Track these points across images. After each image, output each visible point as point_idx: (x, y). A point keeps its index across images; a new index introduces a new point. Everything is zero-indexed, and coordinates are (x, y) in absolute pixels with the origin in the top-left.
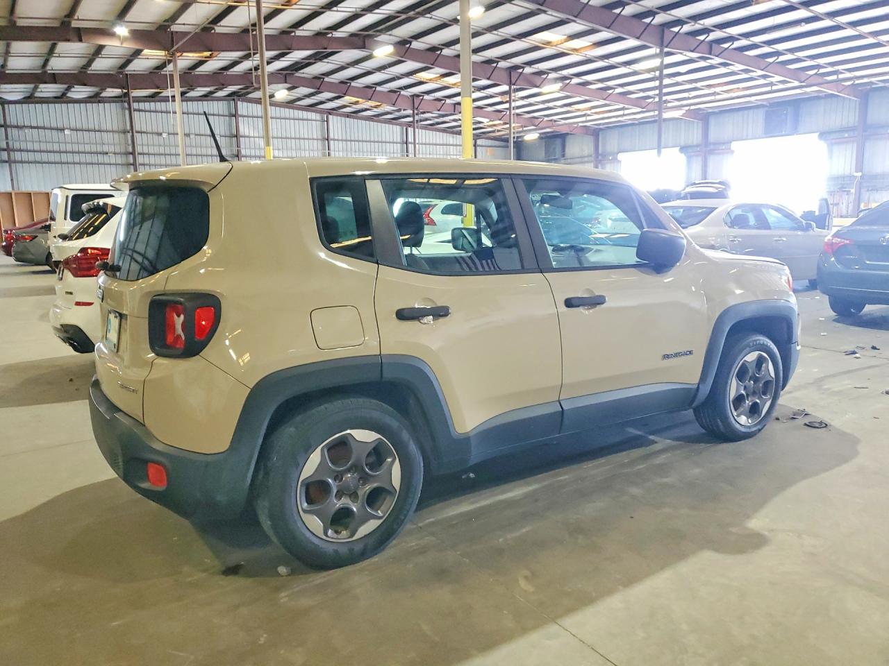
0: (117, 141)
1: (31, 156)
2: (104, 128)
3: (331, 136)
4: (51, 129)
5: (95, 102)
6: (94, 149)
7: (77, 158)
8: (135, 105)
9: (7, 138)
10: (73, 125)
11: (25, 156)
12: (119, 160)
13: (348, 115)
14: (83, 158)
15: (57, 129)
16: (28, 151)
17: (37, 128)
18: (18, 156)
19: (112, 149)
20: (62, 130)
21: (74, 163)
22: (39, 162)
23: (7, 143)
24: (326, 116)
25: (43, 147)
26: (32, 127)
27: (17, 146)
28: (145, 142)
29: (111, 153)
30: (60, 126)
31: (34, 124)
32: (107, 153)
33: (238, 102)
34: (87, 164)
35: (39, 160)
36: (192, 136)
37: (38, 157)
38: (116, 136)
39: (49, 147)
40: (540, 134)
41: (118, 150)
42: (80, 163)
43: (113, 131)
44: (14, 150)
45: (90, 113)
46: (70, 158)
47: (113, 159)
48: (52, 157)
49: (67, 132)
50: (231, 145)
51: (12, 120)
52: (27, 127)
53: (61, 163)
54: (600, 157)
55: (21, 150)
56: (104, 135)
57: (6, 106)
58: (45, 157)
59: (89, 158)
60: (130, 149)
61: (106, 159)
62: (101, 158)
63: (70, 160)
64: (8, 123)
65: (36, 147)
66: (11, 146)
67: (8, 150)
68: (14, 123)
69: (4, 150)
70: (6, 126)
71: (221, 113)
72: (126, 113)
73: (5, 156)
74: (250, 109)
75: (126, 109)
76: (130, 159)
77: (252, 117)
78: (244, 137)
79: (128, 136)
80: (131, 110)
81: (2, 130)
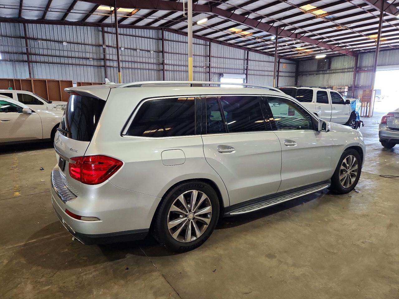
0: (94, 51)
1: (42, 59)
2: (86, 42)
3: (212, 54)
4: (54, 41)
5: (82, 26)
6: (81, 55)
7: (70, 61)
8: (106, 29)
9: (27, 46)
10: (68, 40)
11: (38, 58)
12: (96, 63)
13: (220, 43)
14: (74, 61)
15: (58, 42)
16: (40, 55)
17: (46, 40)
18: (34, 58)
19: (91, 56)
20: (62, 42)
21: (69, 64)
22: (47, 63)
23: (27, 49)
24: (209, 42)
25: (50, 52)
26: (43, 40)
27: (33, 51)
28: (111, 52)
29: (91, 58)
30: (60, 39)
31: (44, 38)
32: (89, 59)
33: (164, 32)
34: (76, 65)
35: (47, 61)
36: (138, 51)
37: (46, 59)
38: (94, 48)
39: (54, 53)
40: (327, 55)
41: (95, 57)
42: (72, 64)
43: (92, 45)
44: (31, 54)
45: (79, 32)
46: (66, 61)
47: (92, 63)
48: (55, 60)
49: (65, 44)
50: (158, 57)
51: (30, 34)
52: (40, 39)
53: (61, 64)
54: (358, 69)
55: (35, 54)
56: (87, 47)
57: (26, 24)
58: (50, 59)
59: (77, 61)
60: (102, 57)
61: (88, 62)
62: (84, 62)
63: (66, 62)
64: (28, 36)
65: (45, 52)
66: (29, 51)
67: (28, 54)
68: (31, 36)
69: (25, 54)
70: (26, 38)
71: (154, 37)
72: (101, 33)
73: (25, 57)
74: (170, 36)
75: (100, 31)
76: (102, 63)
77: (171, 41)
78: (166, 52)
79: (101, 48)
80: (103, 32)
81: (24, 41)
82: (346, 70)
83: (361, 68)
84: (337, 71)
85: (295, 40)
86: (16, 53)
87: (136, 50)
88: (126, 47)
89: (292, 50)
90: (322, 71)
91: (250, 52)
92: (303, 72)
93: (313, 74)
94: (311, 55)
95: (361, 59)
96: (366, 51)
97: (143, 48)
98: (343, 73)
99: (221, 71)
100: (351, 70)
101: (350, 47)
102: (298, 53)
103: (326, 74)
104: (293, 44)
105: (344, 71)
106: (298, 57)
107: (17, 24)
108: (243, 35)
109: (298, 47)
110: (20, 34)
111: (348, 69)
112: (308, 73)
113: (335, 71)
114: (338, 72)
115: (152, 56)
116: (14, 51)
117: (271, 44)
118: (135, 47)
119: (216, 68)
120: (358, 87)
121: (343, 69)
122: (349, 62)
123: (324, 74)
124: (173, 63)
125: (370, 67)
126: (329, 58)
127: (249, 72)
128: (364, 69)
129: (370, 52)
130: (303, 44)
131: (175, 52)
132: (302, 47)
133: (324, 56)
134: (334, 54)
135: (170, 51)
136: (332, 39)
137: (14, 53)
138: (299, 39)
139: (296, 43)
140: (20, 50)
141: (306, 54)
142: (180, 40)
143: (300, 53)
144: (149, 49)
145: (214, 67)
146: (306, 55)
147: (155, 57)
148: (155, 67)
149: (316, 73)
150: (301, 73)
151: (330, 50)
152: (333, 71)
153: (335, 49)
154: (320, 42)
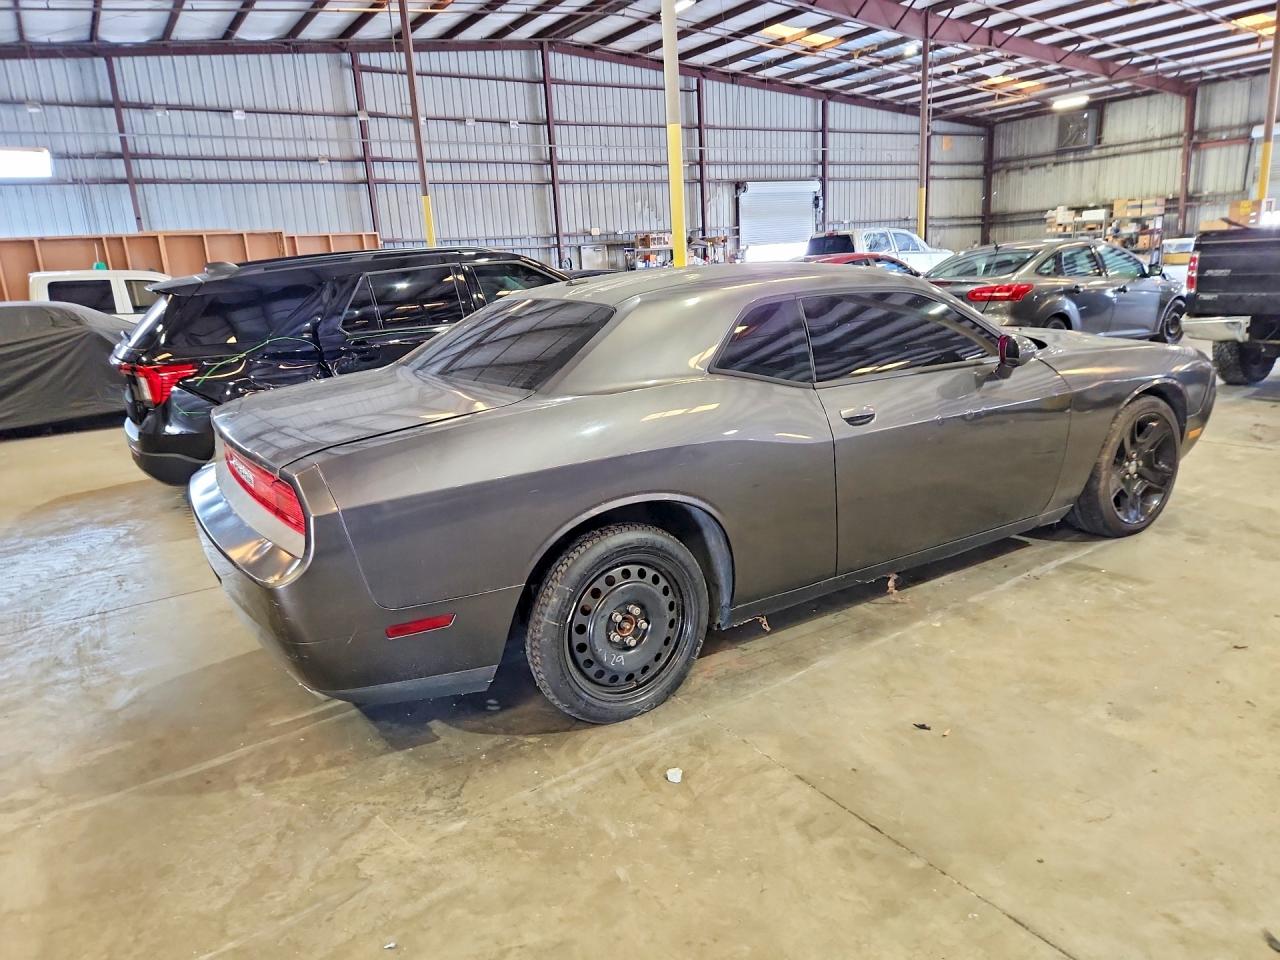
0: (333, 134)
1: (172, 169)
2: (306, 106)
3: (708, 119)
4: (206, 110)
5: (288, 52)
6: (291, 151)
7: (260, 171)
8: (364, 59)
10: (249, 103)
11: (160, 169)
12: (339, 172)
13: (734, 78)
14: (271, 171)
15: (218, 110)
16: (164, 158)
17: (179, 108)
18: (144, 168)
19: (324, 150)
20: (229, 111)
21: (255, 182)
22: (188, 182)
23: (123, 140)
24: (695, 80)
25: (194, 148)
26: (170, 107)
27: (142, 147)
28: (384, 135)
29: (323, 158)
30: (224, 103)
31: (173, 100)
32: (316, 160)
33: (551, 55)
34: (279, 182)
36: (470, 123)
37: (184, 169)
38: (332, 122)
39: (206, 148)
40: (1092, 95)
41: (336, 153)
42: (266, 182)
43: (325, 115)
44: (137, 156)
45: (279, 74)
46: (246, 171)
47: (327, 172)
48: (214, 170)
49: (238, 115)
50: (535, 139)
51: (129, 92)
52: (159, 105)
53: (231, 182)
54: (1195, 138)
55: (149, 156)
56: (309, 121)
57: (115, 60)
58: (199, 170)
59: (283, 171)
60: (358, 152)
61: (315, 172)
62: (304, 171)
63: (248, 175)
64: (122, 98)
65: (181, 148)
66: (131, 148)
67: (127, 155)
68: (133, 97)
69: (118, 156)
70: (117, 104)
71: (518, 75)
72: (349, 74)
73: (119, 168)
74: (568, 67)
75: (347, 66)
76: (360, 172)
77: (574, 84)
78: (560, 123)
79: (354, 123)
80: (358, 70)
81: (110, 113)
82: (1157, 144)
83: (1207, 133)
84: (1126, 148)
85: (985, 51)
86: (91, 156)
87: (462, 121)
88: (432, 114)
89: (974, 86)
90: (1076, 151)
91: (831, 105)
92: (1006, 160)
93: (1045, 165)
94: (1036, 99)
95: (1207, 103)
96: (1224, 75)
97: (487, 116)
98: (1147, 155)
99: (740, 173)
100: (1173, 142)
101: (1171, 64)
102: (991, 98)
103: (1087, 160)
104: (978, 66)
105: (1149, 146)
106: (993, 112)
107: (86, 62)
108: (808, 46)
109: (995, 75)
110: (98, 93)
111: (1161, 139)
112: (1025, 163)
113: (1117, 150)
114: (1127, 153)
115: (515, 139)
116: (85, 151)
117: (902, 70)
118: (459, 114)
119: (721, 164)
120: (1198, 199)
121: (1144, 141)
122: (1164, 116)
123: (1081, 161)
124: (583, 158)
125: (1240, 127)
126: (1098, 106)
127: (831, 171)
128: (1217, 135)
129: (1237, 77)
130: (1011, 65)
131: (587, 120)
132: (1007, 72)
133: (1080, 100)
134: (1116, 91)
135: (571, 119)
136: (1109, 39)
137: (83, 157)
138: (998, 47)
139: (988, 63)
140: (103, 147)
141: (1021, 97)
142: (601, 80)
143: (1001, 97)
144: (504, 117)
145: (715, 164)
146: (1021, 103)
147: (524, 139)
148: (528, 174)
149: (1054, 159)
150: (1001, 165)
151: (1103, 79)
152: (1111, 151)
153: (1120, 75)
154: (1070, 53)
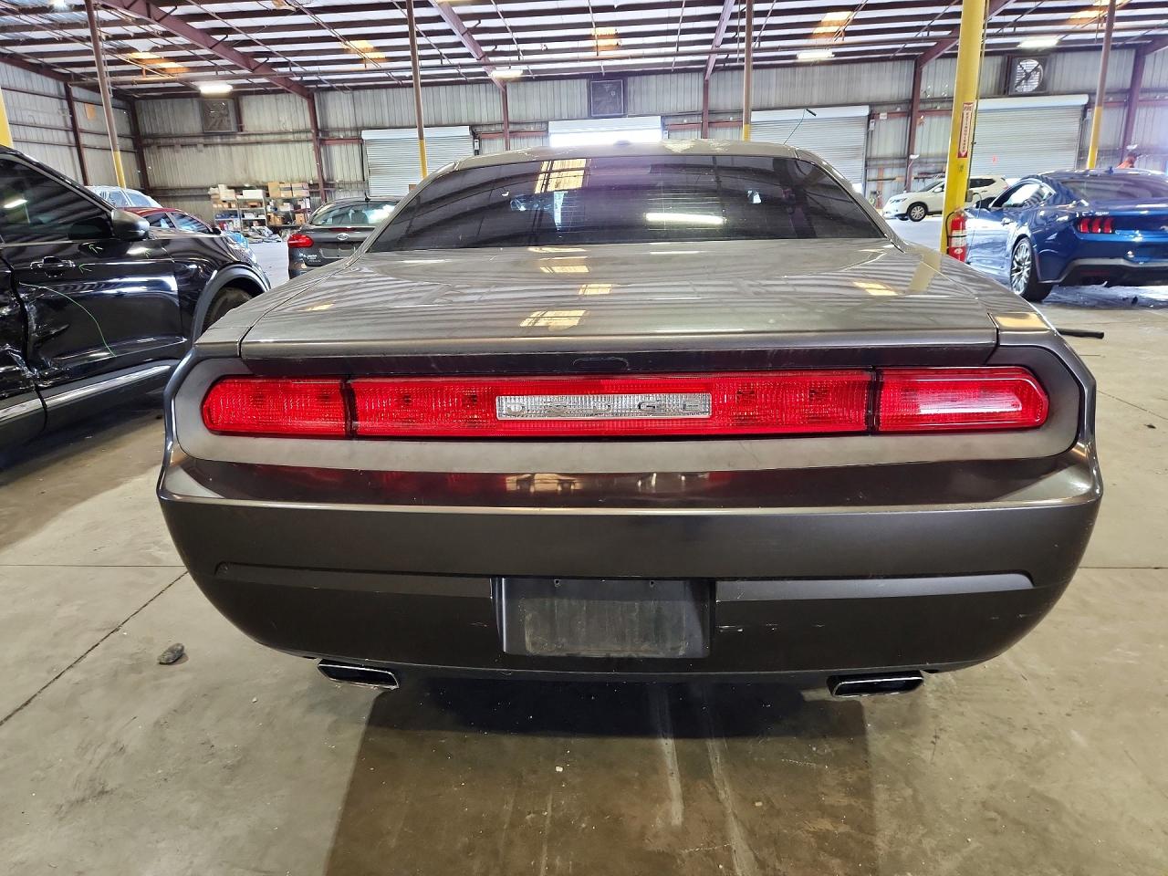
82: (290, 137)
83: (328, 132)
84: (265, 138)
85: (138, 22)
89: (121, 57)
90: (221, 135)
92: (155, 137)
93: (195, 145)
94: (180, 81)
98: (284, 146)
100: (303, 136)
101: (298, 69)
102: (139, 72)
103: (234, 144)
104: (127, 37)
105: (284, 137)
106: (135, 86)
109: (143, 50)
111: (293, 133)
112: (174, 141)
113: (259, 138)
114: (268, 142)
117: (44, 25)
120: (332, 186)
121: (280, 133)
122: (288, 114)
123: (229, 145)
125: (351, 130)
126: (237, 97)
128: (336, 134)
129: (343, 89)
130: (161, 42)
132: (155, 49)
133: (223, 88)
134: (252, 85)
136: (255, 36)
138: (158, 21)
139: (138, 36)
141: (166, 77)
143: (148, 73)
146: (164, 82)
149: (201, 140)
150: (150, 141)
151: (246, 72)
152: (253, 138)
153: (259, 71)
154: (219, 42)
